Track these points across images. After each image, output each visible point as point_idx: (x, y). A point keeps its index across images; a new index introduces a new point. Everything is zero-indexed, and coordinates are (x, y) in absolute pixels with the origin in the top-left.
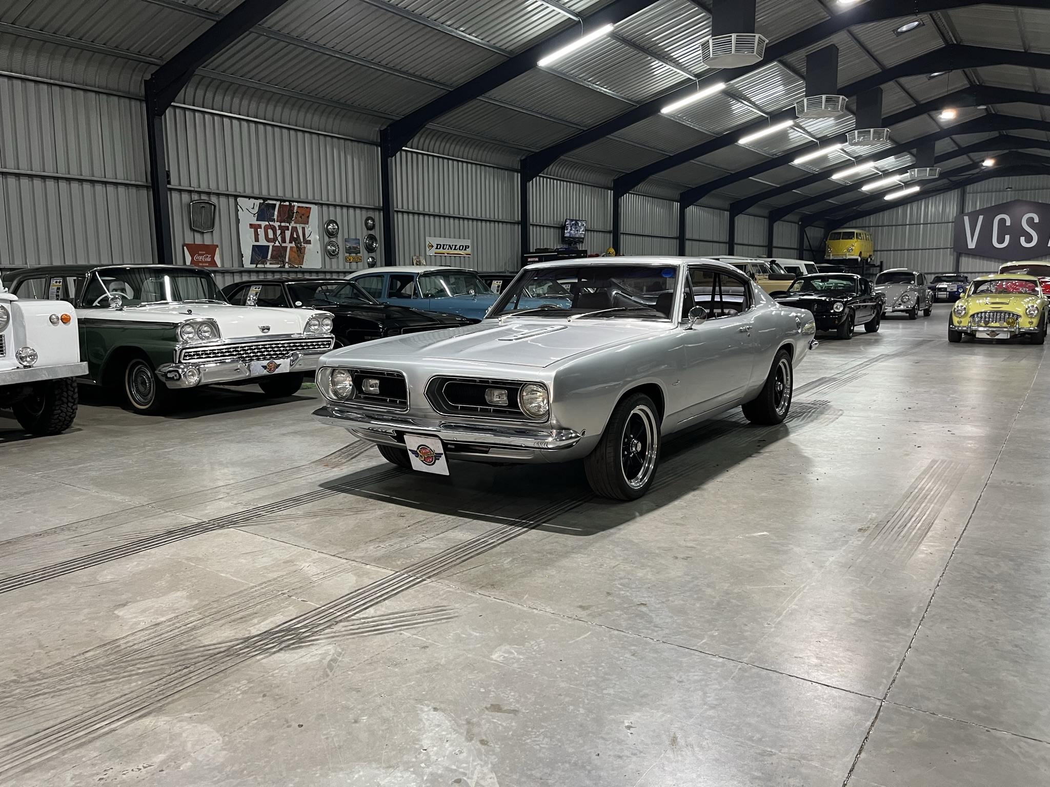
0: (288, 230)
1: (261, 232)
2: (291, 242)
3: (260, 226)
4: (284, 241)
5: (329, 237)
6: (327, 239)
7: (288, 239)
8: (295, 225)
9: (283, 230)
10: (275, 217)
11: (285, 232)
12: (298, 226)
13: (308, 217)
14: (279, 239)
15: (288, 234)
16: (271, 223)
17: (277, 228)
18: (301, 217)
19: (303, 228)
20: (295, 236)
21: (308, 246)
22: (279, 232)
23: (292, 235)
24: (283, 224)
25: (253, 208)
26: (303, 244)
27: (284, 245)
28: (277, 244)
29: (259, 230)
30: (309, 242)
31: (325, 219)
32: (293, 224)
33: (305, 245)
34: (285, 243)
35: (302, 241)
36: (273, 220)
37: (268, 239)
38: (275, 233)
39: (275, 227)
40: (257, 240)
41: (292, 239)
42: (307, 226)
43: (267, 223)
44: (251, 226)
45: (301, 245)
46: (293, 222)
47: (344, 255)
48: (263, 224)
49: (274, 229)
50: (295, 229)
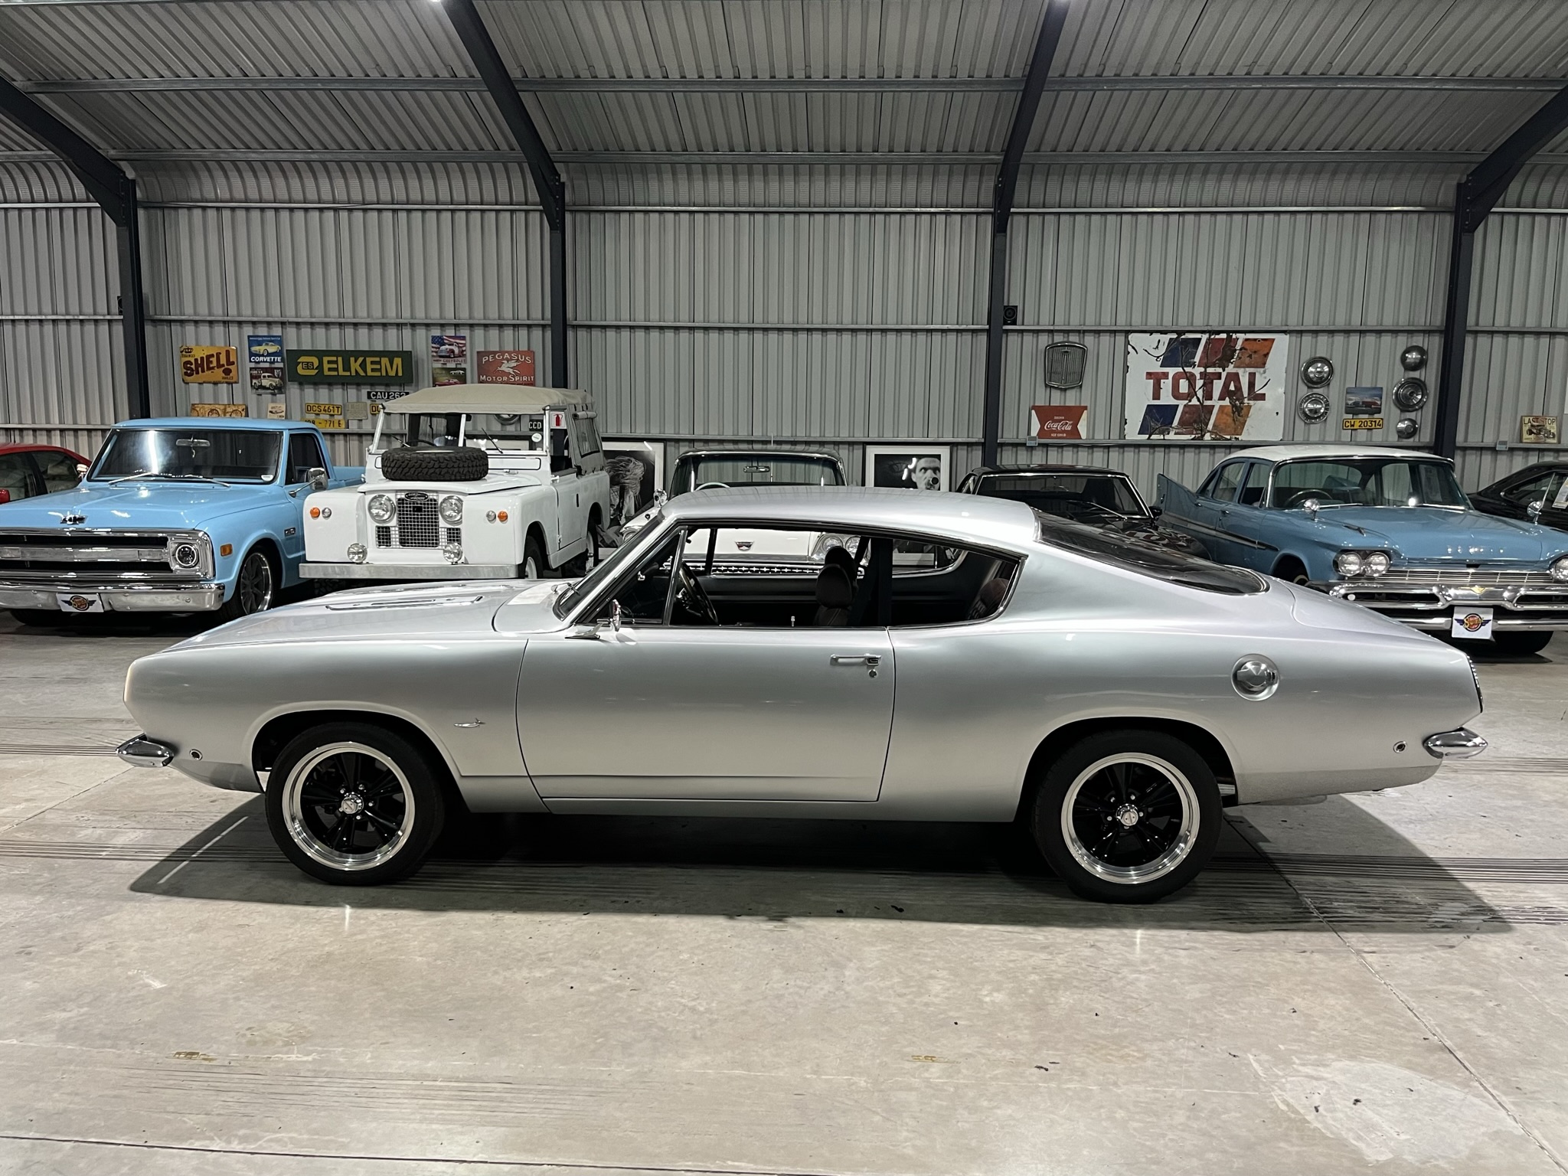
0: (1220, 378)
1: (1167, 385)
2: (1221, 398)
3: (1165, 375)
4: (1208, 395)
5: (1309, 387)
6: (1304, 391)
7: (1216, 393)
8: (1235, 370)
9: (1208, 379)
10: (1197, 359)
11: (1212, 383)
12: (1240, 371)
13: (1266, 355)
14: (1200, 393)
15: (1218, 386)
16: (1187, 369)
17: (1198, 376)
18: (1250, 356)
19: (1252, 376)
20: (1232, 388)
21: (1257, 405)
22: (1199, 383)
23: (1226, 386)
24: (1210, 370)
25: (1157, 347)
26: (1246, 401)
27: (1207, 403)
28: (1194, 401)
29: (1162, 381)
30: (1262, 397)
31: (1306, 356)
32: (1231, 369)
33: (1252, 403)
34: (1211, 398)
35: (1246, 394)
36: (1193, 365)
37: (1176, 395)
38: (1192, 385)
39: (1193, 375)
40: (1156, 396)
41: (1225, 393)
42: (1262, 370)
43: (1180, 370)
44: (1149, 375)
45: (1242, 403)
46: (1231, 366)
47: (1342, 416)
48: (1172, 371)
49: (1191, 379)
50: (1235, 377)
